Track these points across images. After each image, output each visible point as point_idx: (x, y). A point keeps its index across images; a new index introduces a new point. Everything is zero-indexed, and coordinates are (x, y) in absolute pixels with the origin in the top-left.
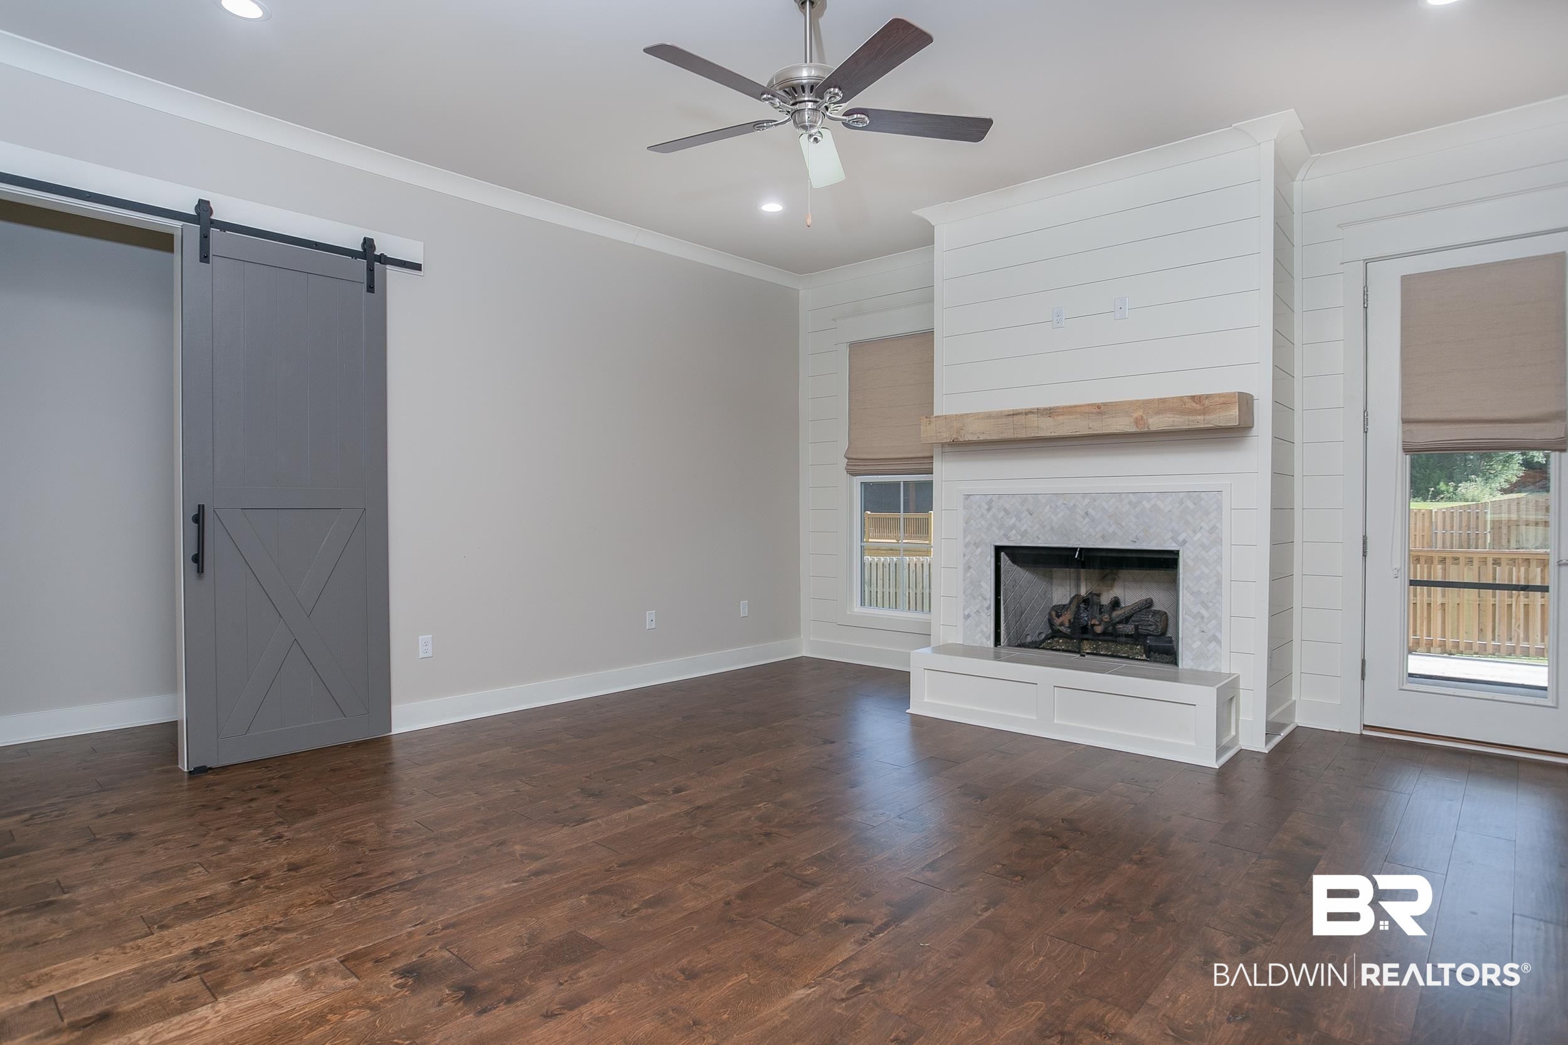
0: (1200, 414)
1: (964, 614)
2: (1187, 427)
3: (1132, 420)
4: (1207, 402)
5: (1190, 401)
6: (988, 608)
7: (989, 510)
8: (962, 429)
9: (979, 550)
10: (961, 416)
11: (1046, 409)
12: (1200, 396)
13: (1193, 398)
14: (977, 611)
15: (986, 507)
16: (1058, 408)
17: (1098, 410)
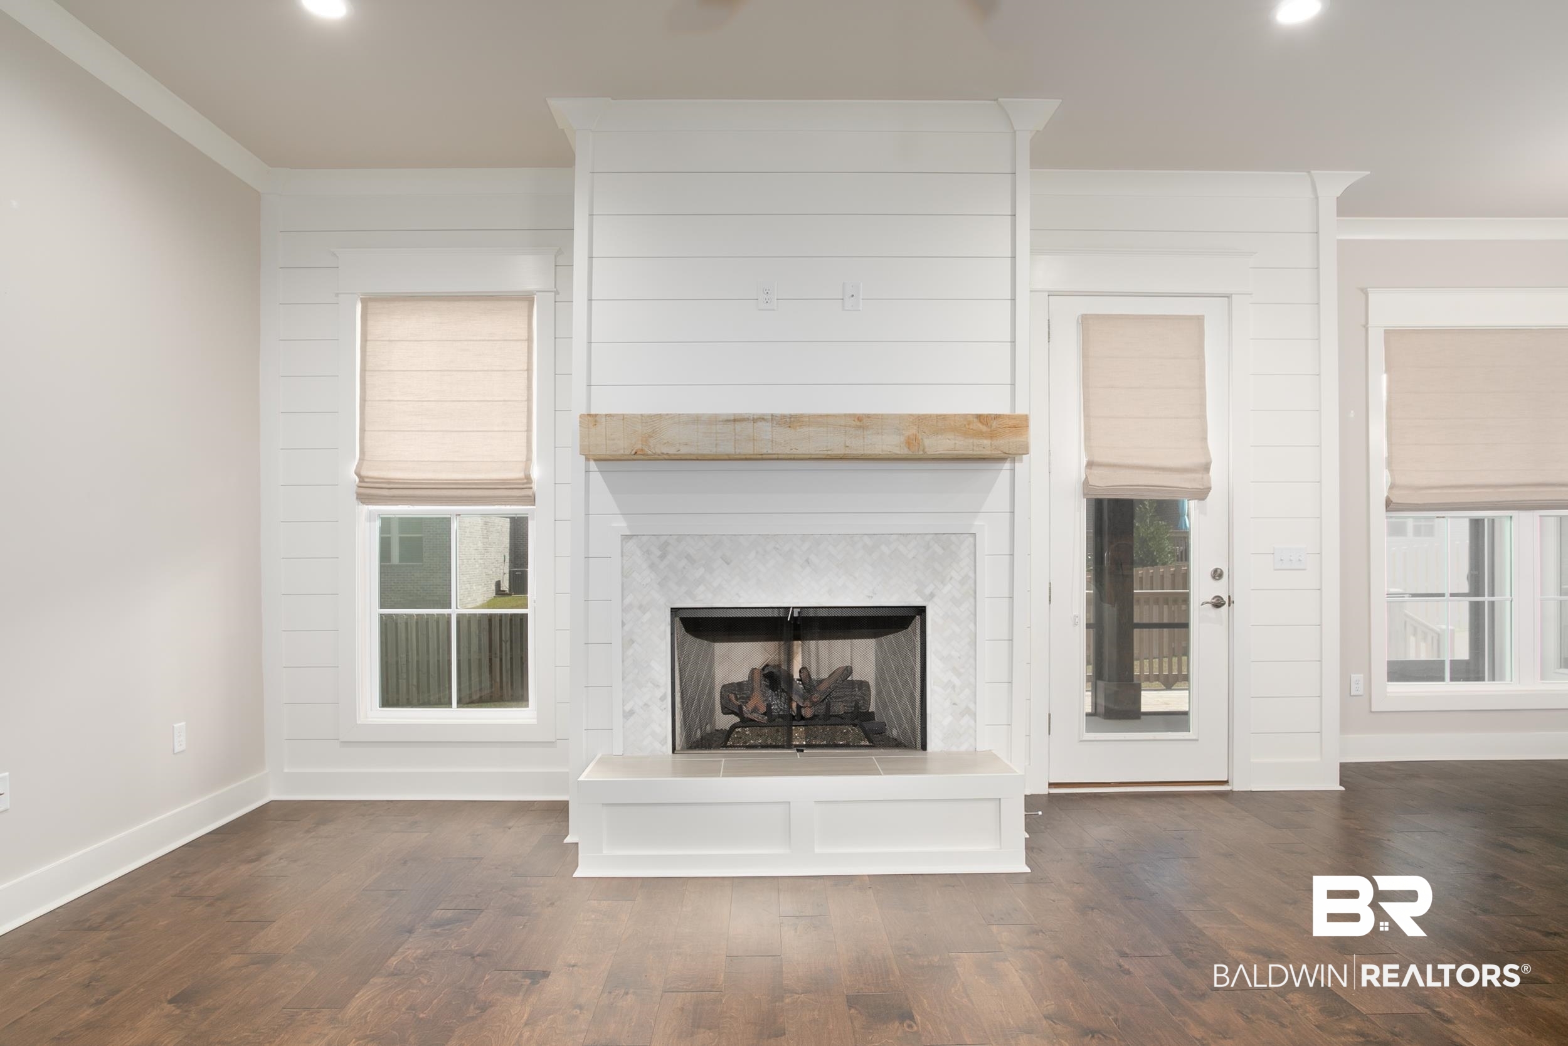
0: (986, 438)
1: (624, 711)
2: (971, 452)
3: (902, 439)
4: (995, 424)
5: (975, 420)
6: (663, 699)
7: (663, 557)
8: (650, 437)
9: (648, 616)
10: (650, 416)
11: (784, 417)
12: (988, 416)
13: (979, 417)
14: (646, 704)
15: (659, 553)
16: (802, 416)
17: (858, 423)
